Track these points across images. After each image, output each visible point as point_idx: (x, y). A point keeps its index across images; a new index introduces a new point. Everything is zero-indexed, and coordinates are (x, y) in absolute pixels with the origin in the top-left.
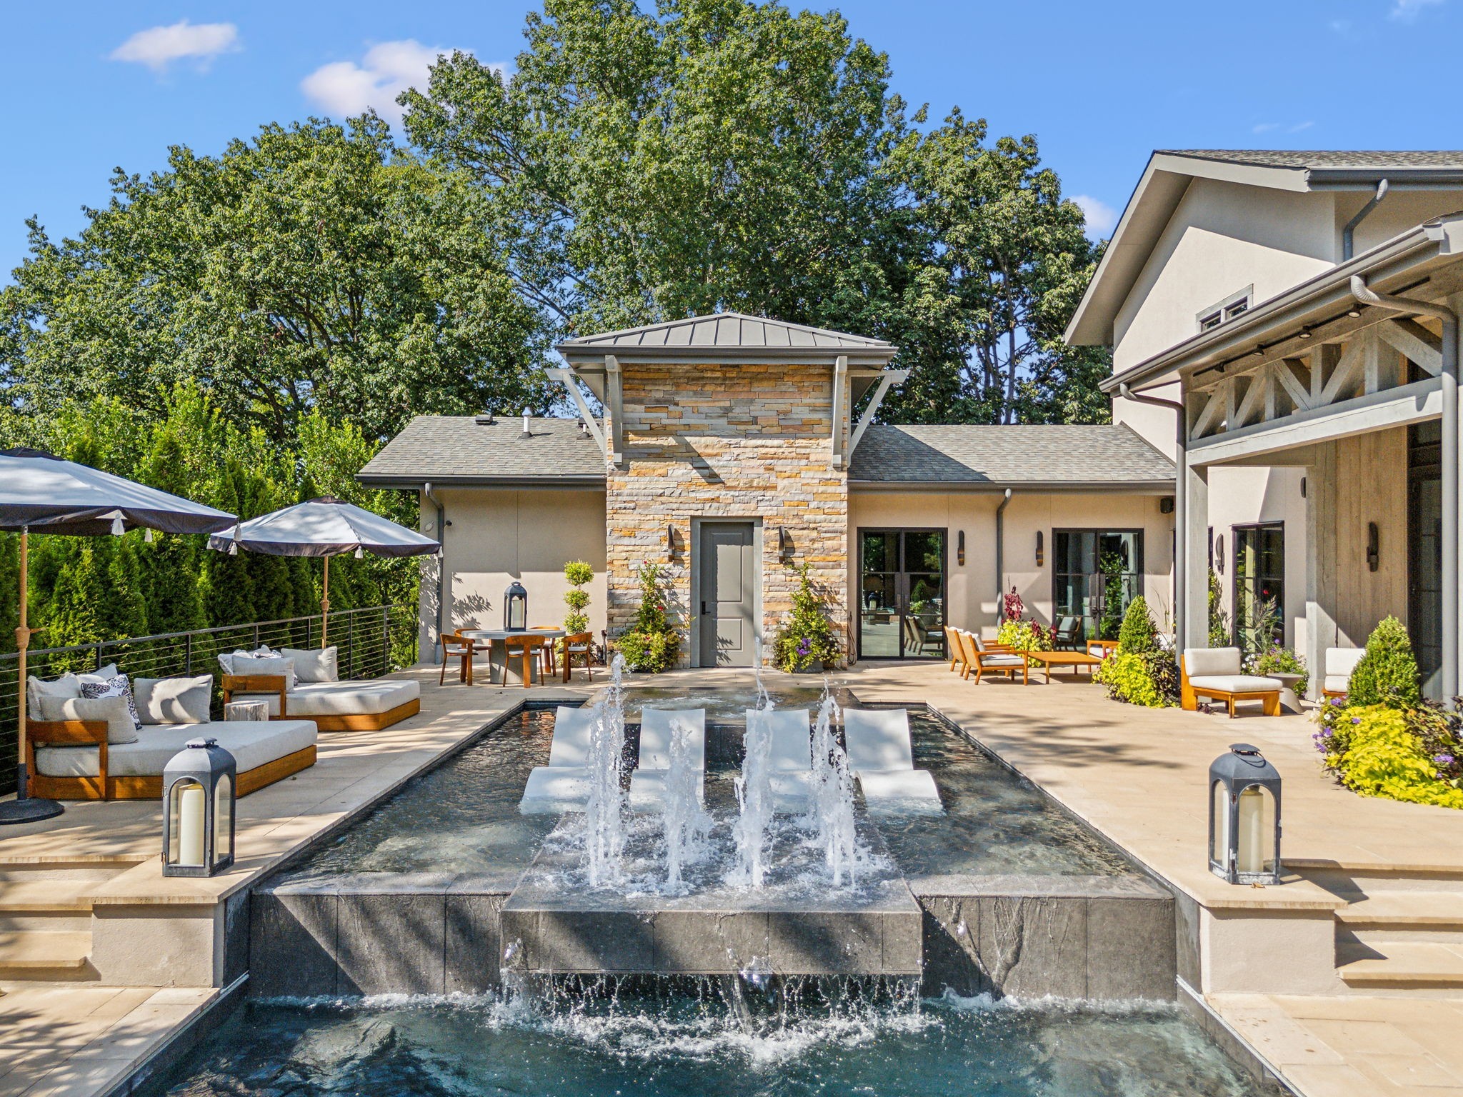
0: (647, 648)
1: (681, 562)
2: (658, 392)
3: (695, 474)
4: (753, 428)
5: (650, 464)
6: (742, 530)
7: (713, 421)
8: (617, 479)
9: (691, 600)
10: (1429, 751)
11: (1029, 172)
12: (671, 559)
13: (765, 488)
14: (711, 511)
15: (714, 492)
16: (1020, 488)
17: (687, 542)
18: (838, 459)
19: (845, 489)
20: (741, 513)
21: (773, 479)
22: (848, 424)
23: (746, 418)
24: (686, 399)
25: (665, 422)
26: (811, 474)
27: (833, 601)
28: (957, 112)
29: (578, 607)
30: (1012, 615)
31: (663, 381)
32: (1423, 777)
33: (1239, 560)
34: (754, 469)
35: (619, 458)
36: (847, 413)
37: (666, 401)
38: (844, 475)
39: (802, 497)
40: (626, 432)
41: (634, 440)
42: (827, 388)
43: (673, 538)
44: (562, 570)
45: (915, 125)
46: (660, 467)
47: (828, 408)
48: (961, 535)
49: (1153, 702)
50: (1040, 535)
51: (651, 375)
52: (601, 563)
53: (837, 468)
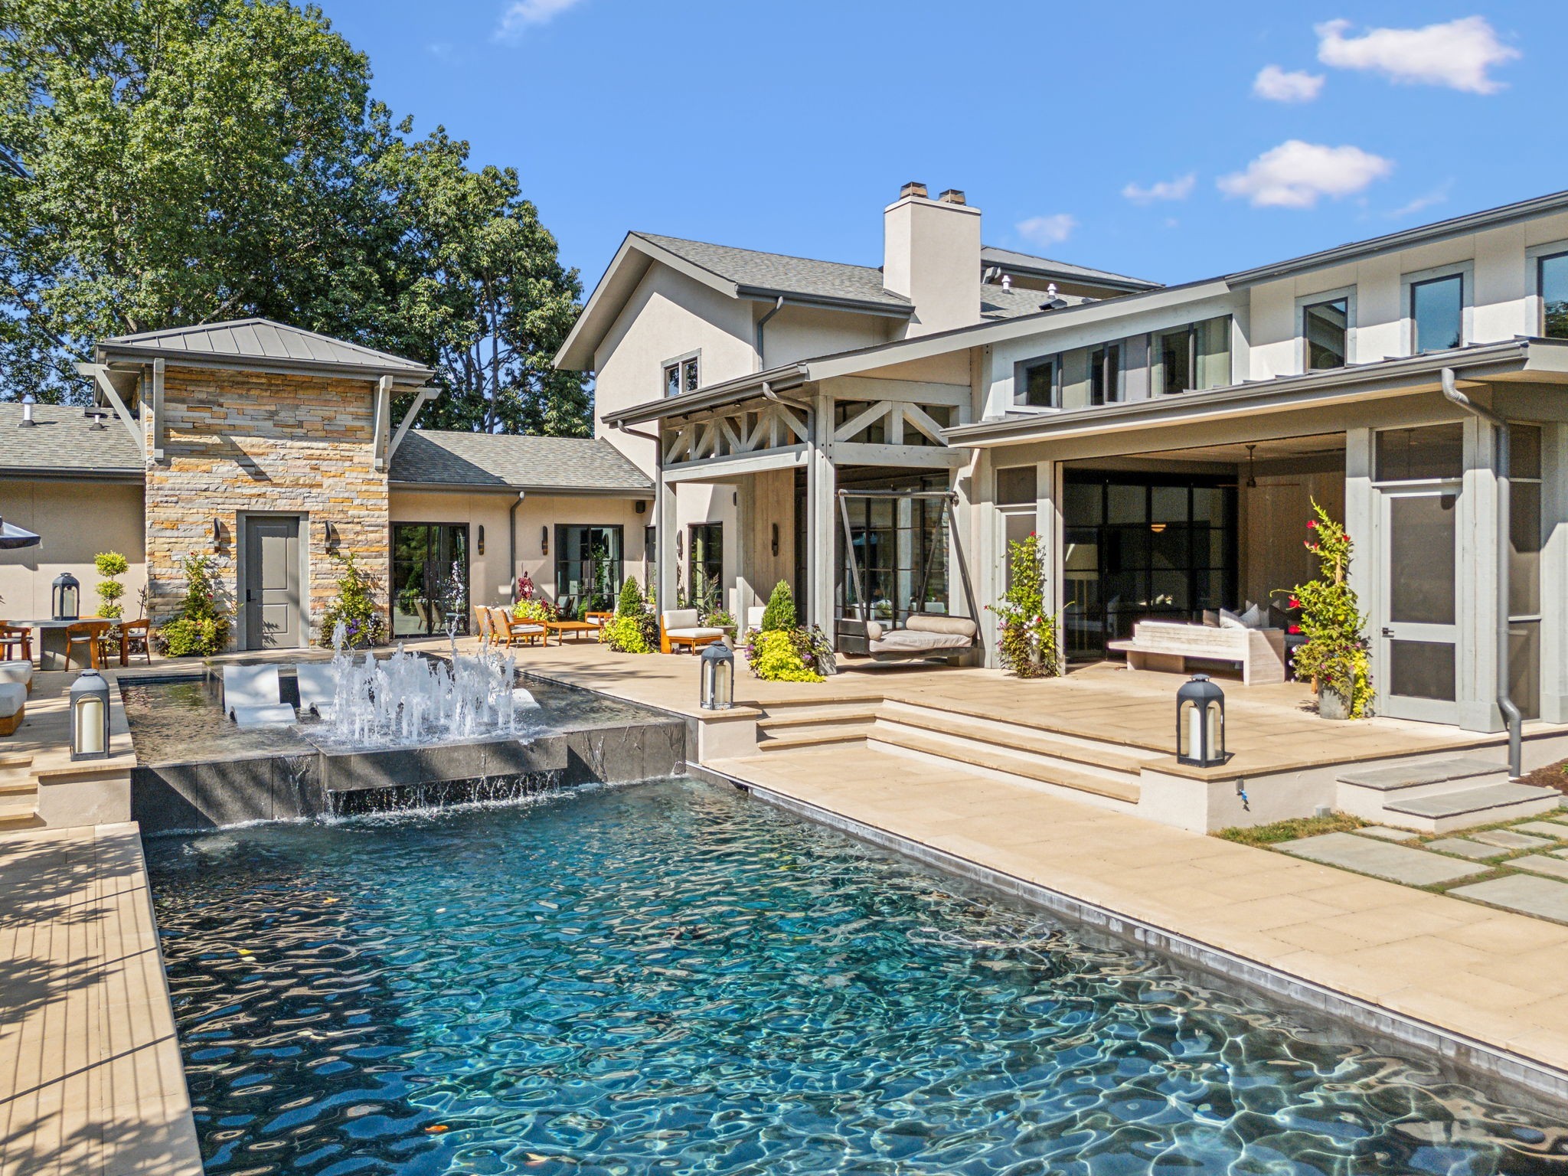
0: (197, 633)
1: (227, 553)
2: (201, 393)
3: (241, 471)
4: (299, 431)
5: (193, 460)
6: (288, 523)
7: (256, 423)
8: (157, 474)
9: (238, 588)
10: (799, 653)
11: (512, 201)
12: (217, 550)
13: (311, 486)
14: (257, 506)
15: (260, 488)
16: (532, 491)
17: (233, 535)
18: (380, 463)
19: (386, 488)
20: (287, 508)
21: (319, 478)
22: (387, 432)
23: (291, 421)
24: (230, 401)
25: (209, 421)
26: (354, 475)
27: (376, 586)
28: (442, 130)
29: (112, 597)
30: (525, 595)
31: (208, 383)
33: (693, 549)
34: (301, 469)
35: (160, 453)
36: (387, 422)
37: (209, 402)
38: (385, 477)
39: (346, 495)
40: (167, 429)
41: (175, 437)
42: (368, 399)
43: (219, 531)
44: (93, 561)
45: (399, 134)
46: (204, 463)
47: (371, 417)
48: (481, 529)
49: (642, 650)
50: (545, 530)
51: (194, 377)
52: (139, 554)
53: (378, 470)
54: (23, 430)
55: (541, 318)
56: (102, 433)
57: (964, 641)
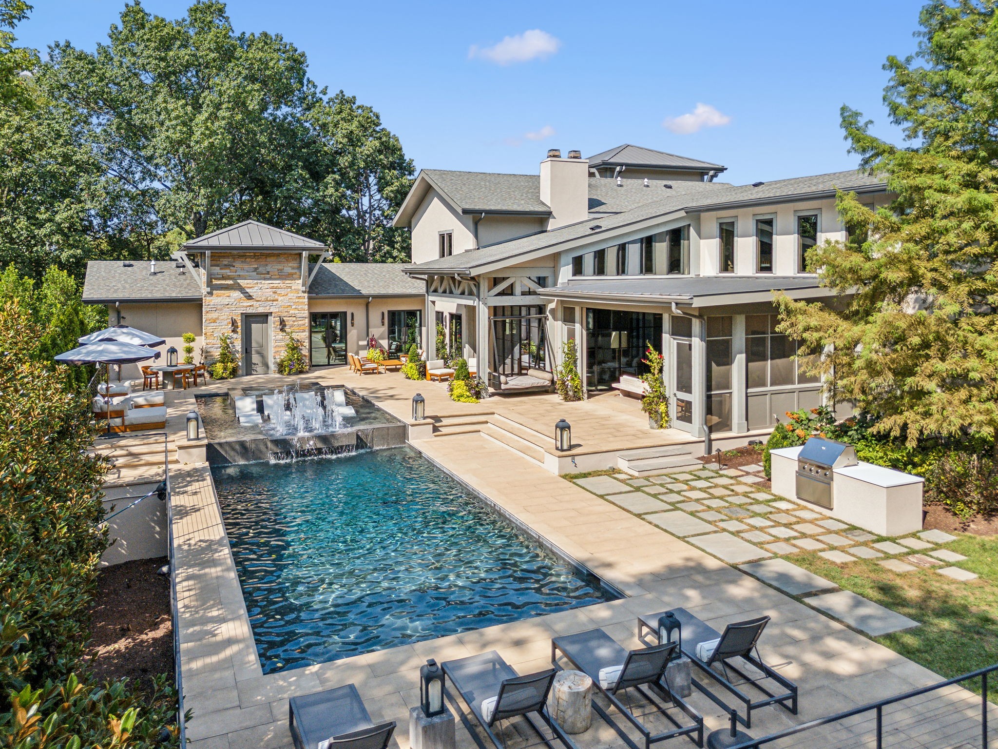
0: (225, 369)
1: (237, 333)
2: (225, 262)
3: (242, 295)
4: (268, 276)
5: (222, 292)
6: (263, 318)
7: (249, 274)
8: (207, 298)
9: (242, 348)
10: (469, 390)
12: (233, 331)
13: (273, 301)
14: (250, 311)
15: (250, 303)
16: (375, 297)
17: (239, 324)
18: (304, 289)
19: (306, 300)
20: (263, 311)
21: (276, 297)
22: (307, 274)
23: (264, 272)
24: (238, 264)
25: (228, 274)
26: (292, 295)
27: (302, 345)
28: (342, 92)
29: (189, 353)
30: (372, 346)
31: (228, 257)
32: (468, 397)
33: (451, 326)
34: (269, 293)
35: (209, 289)
36: (307, 269)
37: (229, 265)
38: (306, 295)
39: (289, 304)
40: (211, 279)
41: (215, 282)
42: (298, 260)
43: (234, 323)
44: (182, 336)
45: (321, 96)
46: (227, 292)
47: (300, 268)
48: (352, 314)
49: (418, 379)
50: (383, 314)
51: (223, 255)
52: (200, 334)
53: (303, 292)
54: (151, 277)
55: (392, 191)
56: (184, 277)
57: (547, 383)
